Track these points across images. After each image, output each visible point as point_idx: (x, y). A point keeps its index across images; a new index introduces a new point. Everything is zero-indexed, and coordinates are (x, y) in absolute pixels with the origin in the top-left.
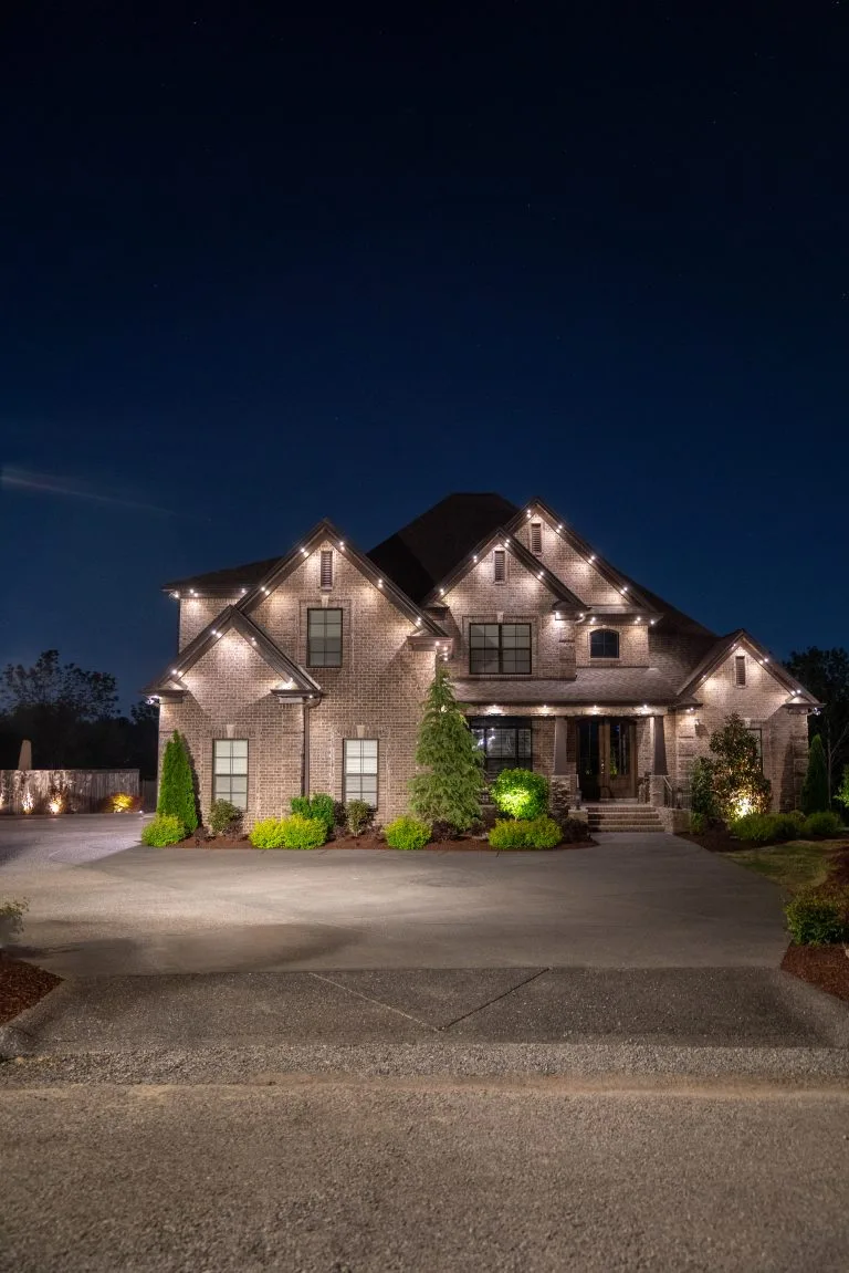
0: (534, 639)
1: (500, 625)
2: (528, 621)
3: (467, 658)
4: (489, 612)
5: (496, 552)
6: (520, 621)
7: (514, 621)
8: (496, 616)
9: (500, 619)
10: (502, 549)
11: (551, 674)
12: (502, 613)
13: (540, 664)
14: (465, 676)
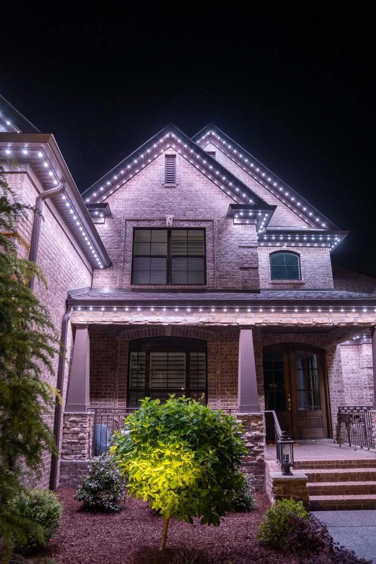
0: (209, 246)
1: (169, 230)
2: (203, 225)
3: (128, 266)
4: (157, 215)
5: (167, 156)
6: (192, 225)
7: (186, 225)
8: (165, 220)
9: (169, 222)
10: (174, 153)
11: (230, 285)
12: (172, 216)
13: (217, 274)
14: (125, 287)
